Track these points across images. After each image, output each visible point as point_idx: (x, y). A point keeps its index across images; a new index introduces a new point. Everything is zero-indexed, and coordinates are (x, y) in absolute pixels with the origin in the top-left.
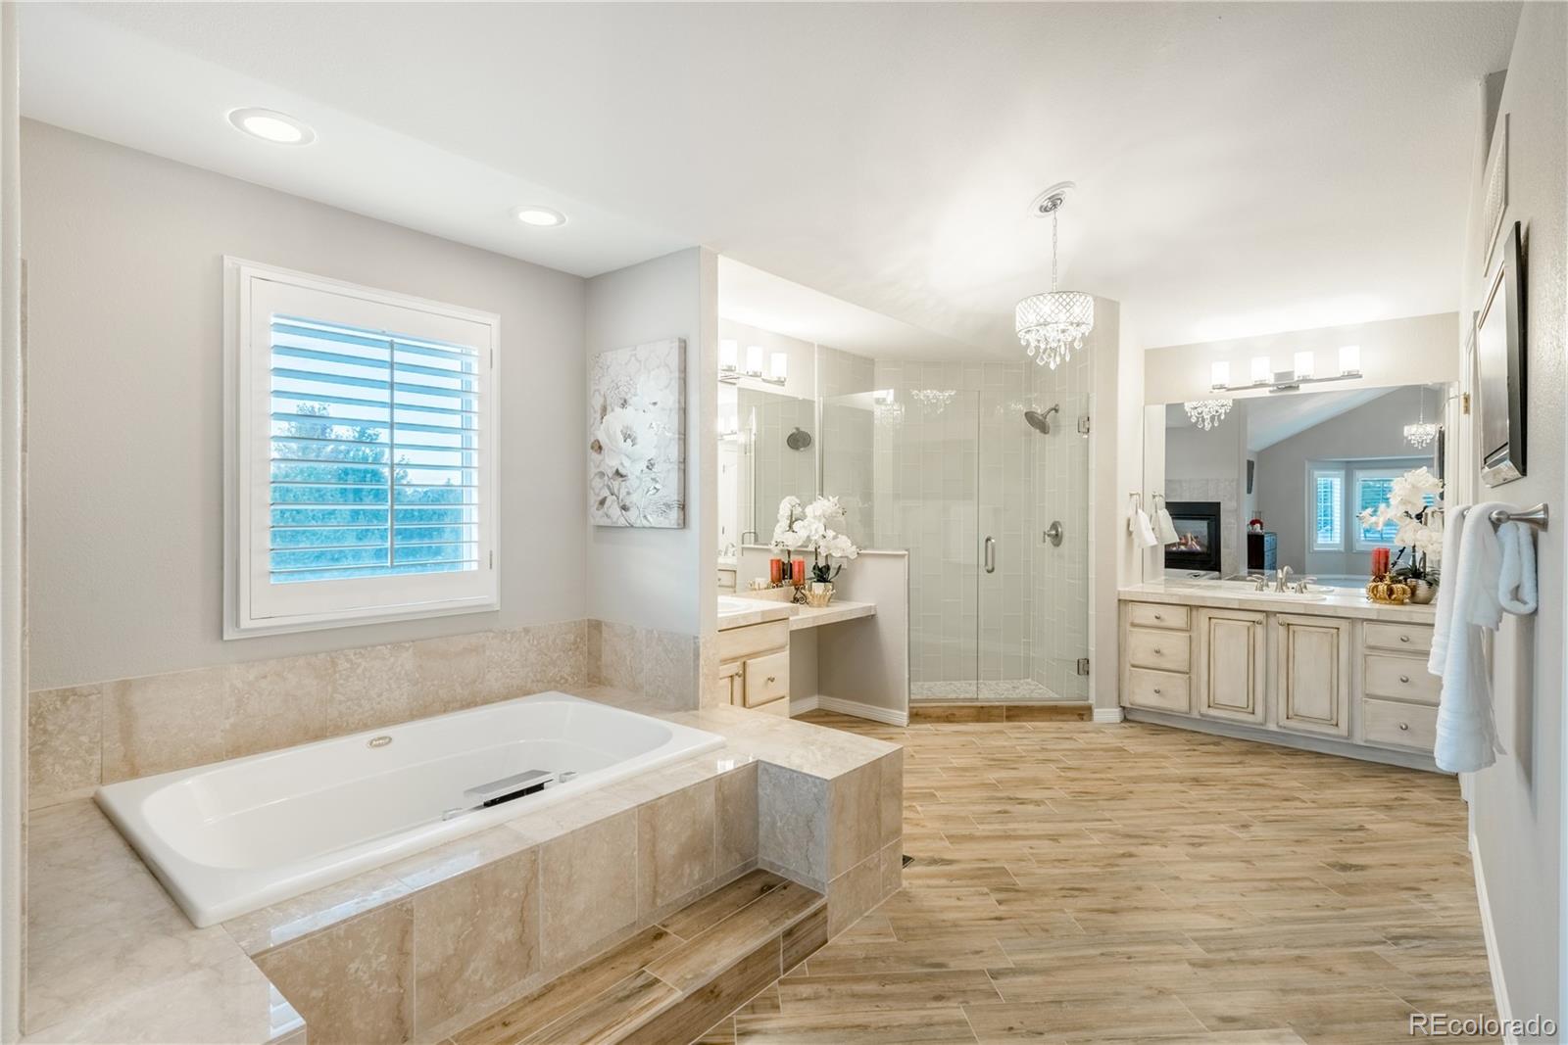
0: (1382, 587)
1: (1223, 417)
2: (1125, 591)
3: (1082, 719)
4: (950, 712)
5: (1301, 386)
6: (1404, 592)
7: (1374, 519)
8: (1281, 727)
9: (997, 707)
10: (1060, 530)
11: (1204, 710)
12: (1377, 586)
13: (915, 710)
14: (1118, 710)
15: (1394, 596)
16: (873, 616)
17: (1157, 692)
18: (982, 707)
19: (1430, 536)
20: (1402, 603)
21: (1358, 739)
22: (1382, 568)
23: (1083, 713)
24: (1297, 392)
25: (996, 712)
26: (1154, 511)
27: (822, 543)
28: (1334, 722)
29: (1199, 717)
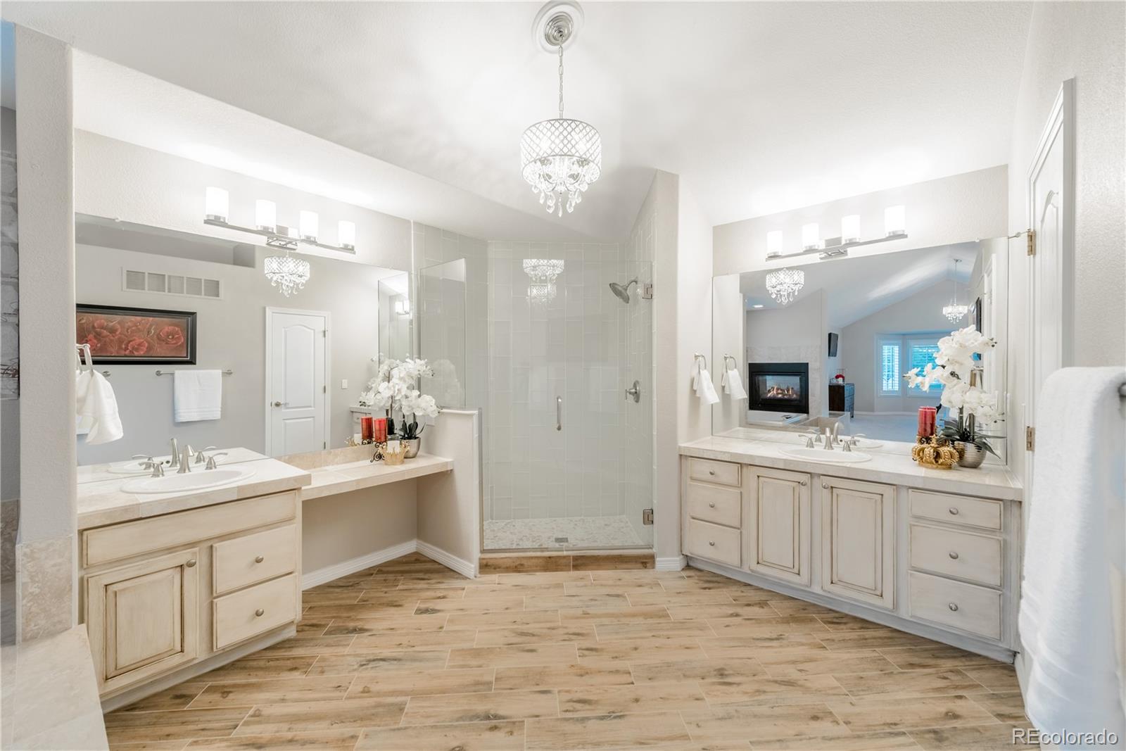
0: (929, 450)
1: (796, 294)
2: (684, 447)
3: (646, 567)
4: (518, 563)
5: (849, 250)
6: (952, 456)
7: (920, 379)
8: (824, 591)
9: (564, 557)
10: (638, 388)
11: (754, 566)
12: (923, 450)
13: (484, 562)
14: (682, 557)
15: (941, 461)
16: (451, 470)
17: (712, 545)
18: (550, 557)
19: (980, 398)
20: (949, 467)
21: (904, 613)
22: (929, 430)
23: (646, 561)
24: (846, 257)
25: (564, 561)
26: (725, 370)
27: (404, 403)
28: (879, 593)
29: (749, 572)
